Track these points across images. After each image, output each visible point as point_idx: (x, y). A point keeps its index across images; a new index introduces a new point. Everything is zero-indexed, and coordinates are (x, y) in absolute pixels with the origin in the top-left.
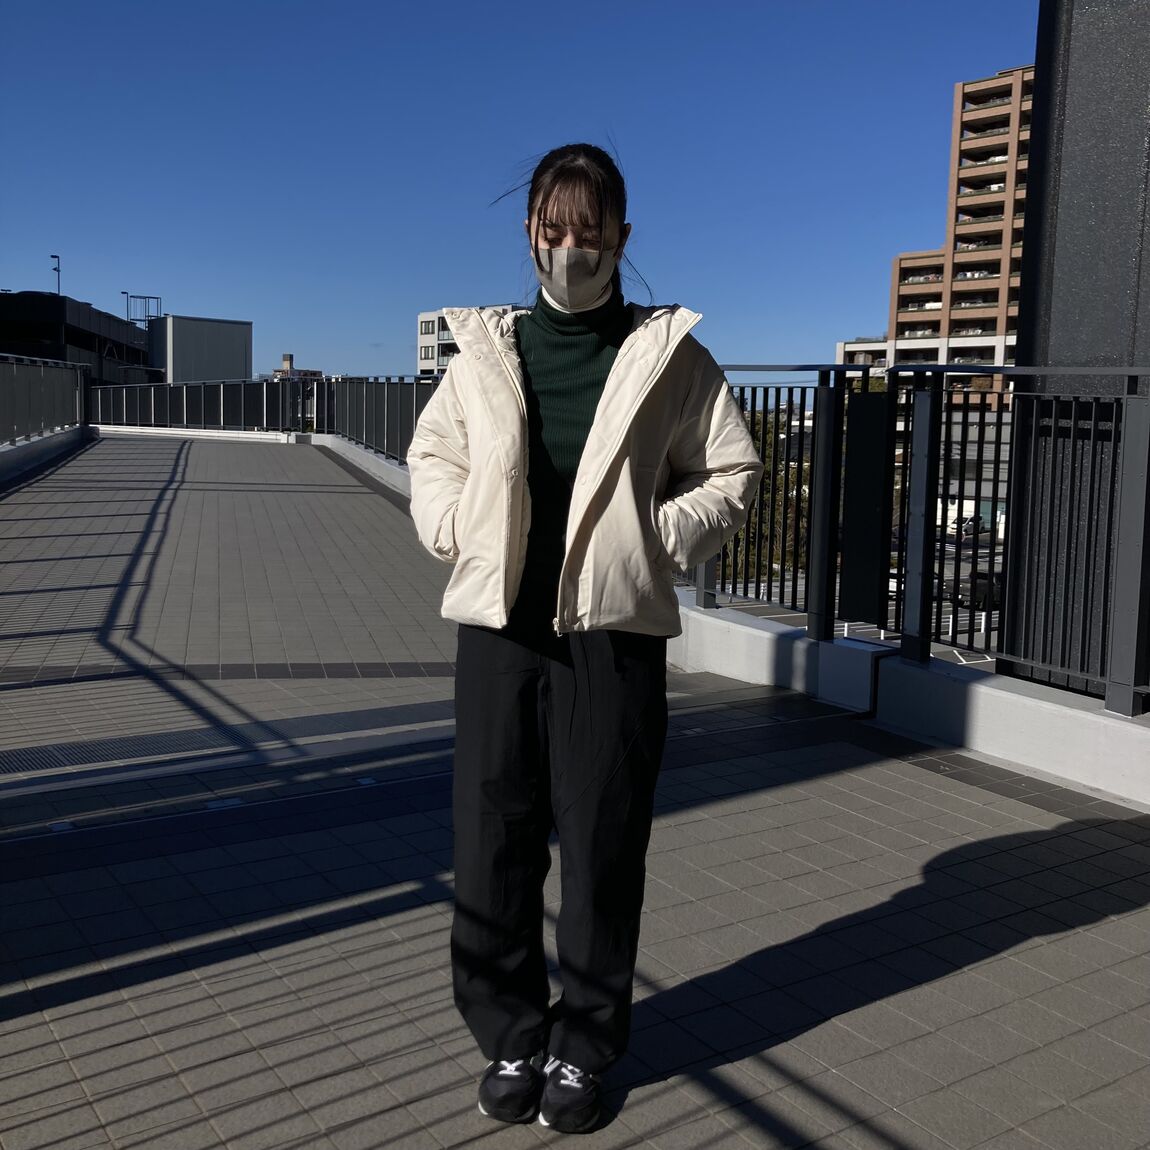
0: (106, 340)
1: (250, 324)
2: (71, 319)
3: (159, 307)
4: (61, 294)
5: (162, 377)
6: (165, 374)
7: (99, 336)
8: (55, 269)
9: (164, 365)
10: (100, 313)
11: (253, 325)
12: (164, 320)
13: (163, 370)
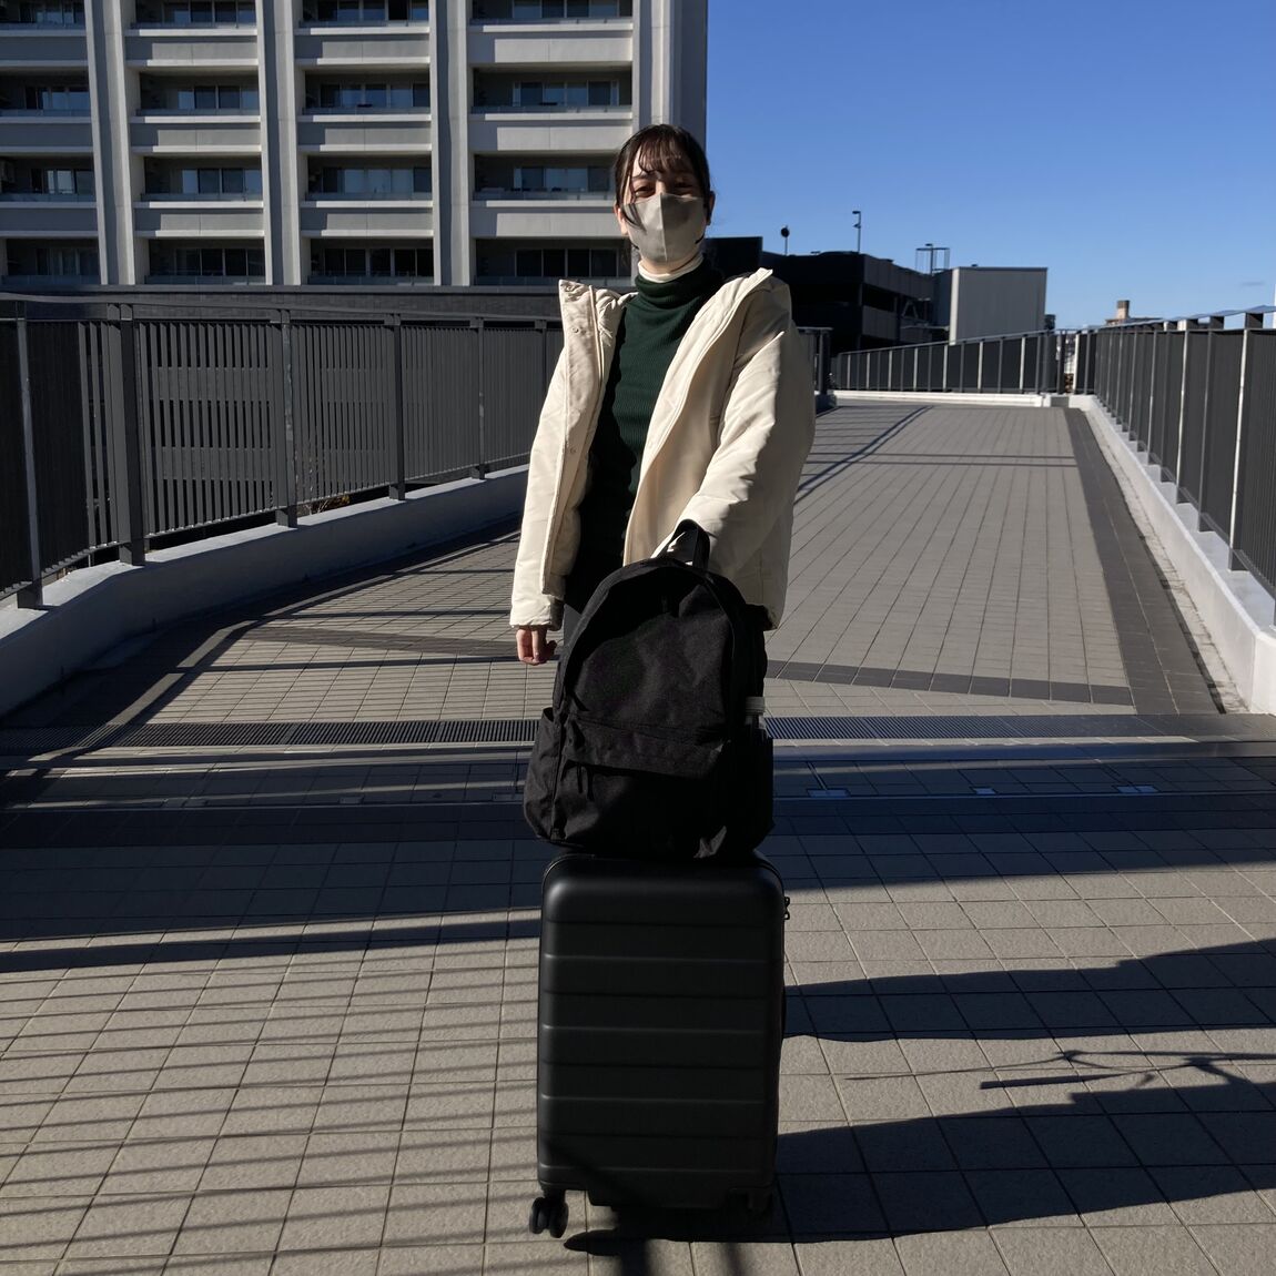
0: (906, 298)
1: (1044, 270)
2: (869, 278)
3: (947, 260)
4: (862, 252)
5: (946, 336)
6: (948, 333)
7: (898, 295)
8: (856, 226)
9: (948, 323)
10: (901, 269)
11: (1049, 272)
12: (950, 272)
13: (946, 328)
